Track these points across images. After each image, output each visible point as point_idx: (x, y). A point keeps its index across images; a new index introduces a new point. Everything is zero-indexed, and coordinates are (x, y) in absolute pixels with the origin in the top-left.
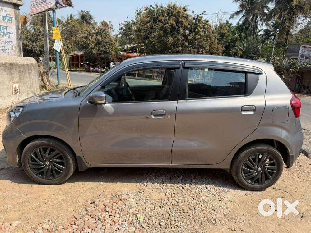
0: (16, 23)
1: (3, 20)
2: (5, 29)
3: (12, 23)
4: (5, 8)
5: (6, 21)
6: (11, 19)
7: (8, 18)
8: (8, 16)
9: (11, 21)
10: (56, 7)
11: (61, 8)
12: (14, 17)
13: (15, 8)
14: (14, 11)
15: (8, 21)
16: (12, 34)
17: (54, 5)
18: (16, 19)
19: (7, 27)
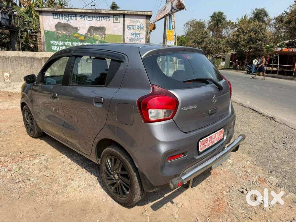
0: (146, 30)
1: (138, 29)
2: (138, 36)
3: (143, 30)
4: (139, 20)
5: (139, 29)
6: (143, 27)
7: (141, 27)
8: (141, 25)
9: (143, 29)
10: (171, 12)
11: (176, 12)
12: (145, 25)
13: (146, 19)
14: (145, 21)
15: (141, 29)
16: (143, 38)
17: (170, 11)
18: (146, 27)
19: (139, 34)
